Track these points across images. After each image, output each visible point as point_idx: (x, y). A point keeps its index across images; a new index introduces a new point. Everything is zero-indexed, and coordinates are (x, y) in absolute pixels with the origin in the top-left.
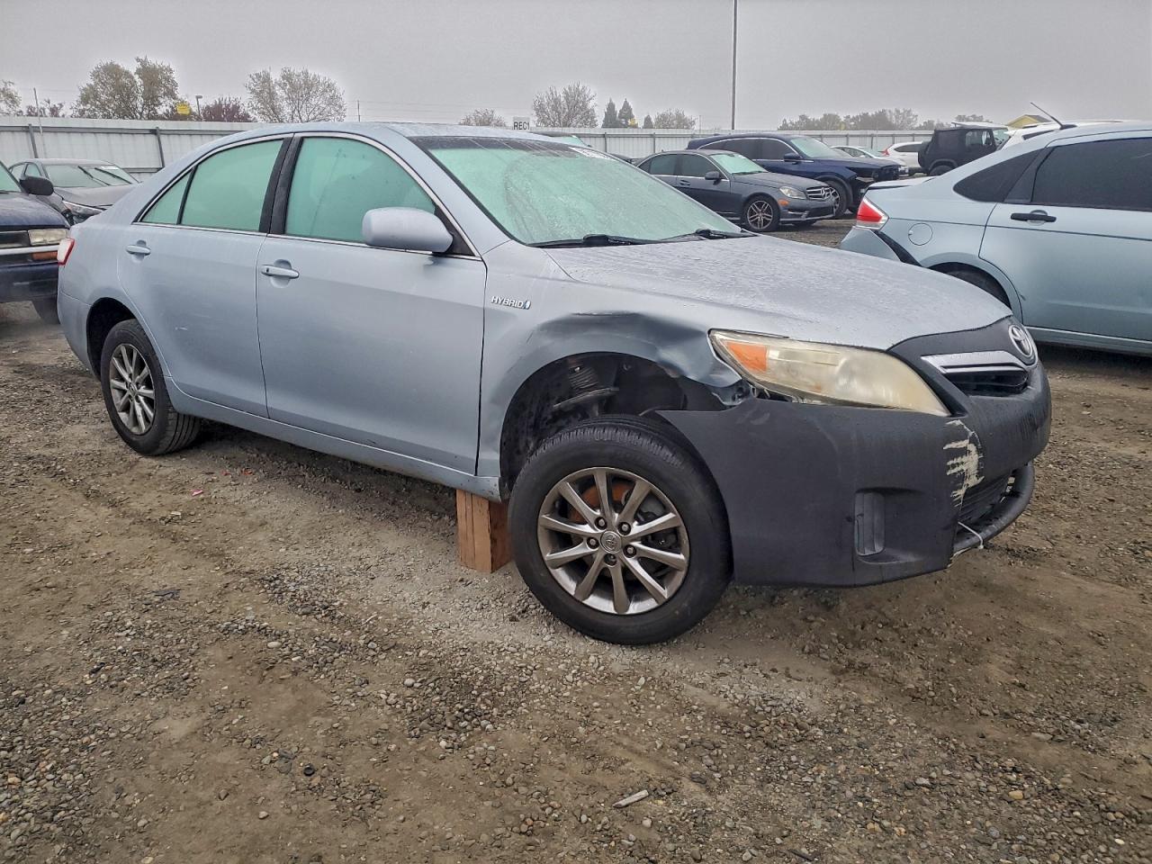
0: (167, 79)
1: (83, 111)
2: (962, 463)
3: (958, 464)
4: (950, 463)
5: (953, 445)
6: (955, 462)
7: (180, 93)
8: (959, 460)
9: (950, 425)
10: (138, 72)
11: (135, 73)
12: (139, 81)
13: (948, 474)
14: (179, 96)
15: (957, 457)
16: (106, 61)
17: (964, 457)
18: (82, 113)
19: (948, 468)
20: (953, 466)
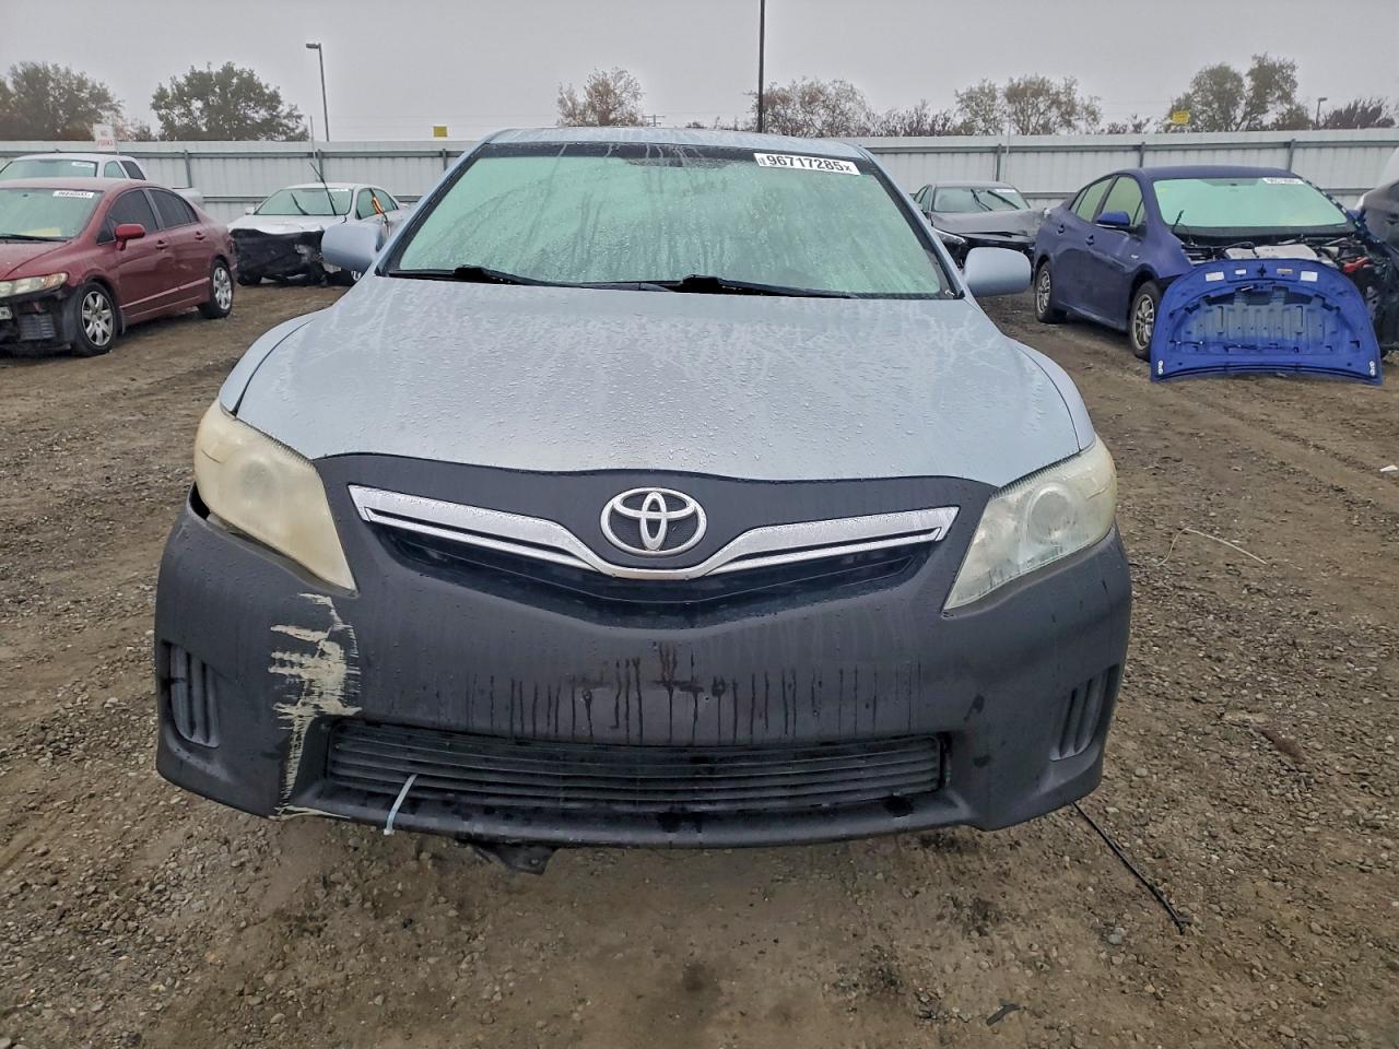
0: (1287, 79)
1: (1170, 125)
2: (301, 665)
3: (292, 664)
4: (278, 655)
5: (292, 631)
6: (286, 657)
7: (1299, 96)
8: (295, 657)
9: (305, 599)
10: (1251, 73)
11: (1247, 75)
12: (1248, 83)
13: (272, 670)
14: (1297, 101)
15: (293, 652)
16: (1214, 63)
17: (307, 656)
18: (1167, 128)
19: (273, 662)
20: (283, 663)
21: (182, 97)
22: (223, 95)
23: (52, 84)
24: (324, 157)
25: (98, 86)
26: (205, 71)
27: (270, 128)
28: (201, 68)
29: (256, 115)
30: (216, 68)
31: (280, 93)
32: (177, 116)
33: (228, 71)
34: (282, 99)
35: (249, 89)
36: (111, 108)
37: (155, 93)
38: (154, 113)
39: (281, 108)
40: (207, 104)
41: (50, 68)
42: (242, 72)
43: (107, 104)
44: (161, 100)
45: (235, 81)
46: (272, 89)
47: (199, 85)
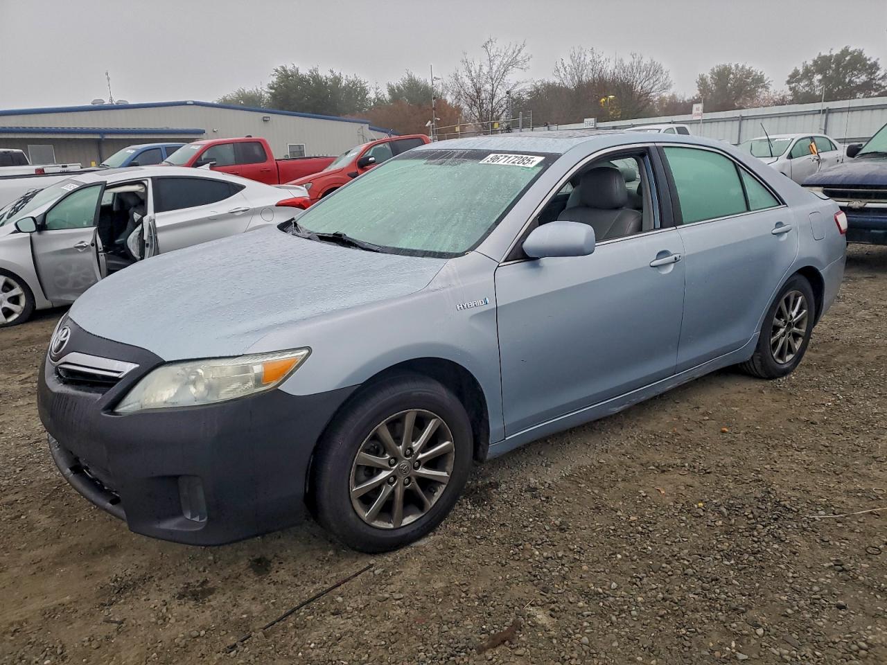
21: (808, 74)
22: (837, 70)
23: (731, 76)
24: (829, 112)
25: (759, 74)
26: (828, 54)
27: (867, 88)
28: (825, 53)
29: (858, 80)
30: (836, 51)
31: (879, 62)
32: (802, 87)
33: (845, 52)
34: (880, 67)
35: (857, 62)
36: (764, 86)
37: (790, 73)
38: (787, 86)
39: (878, 72)
40: (825, 77)
41: (733, 66)
42: (854, 52)
43: (761, 84)
44: (794, 78)
45: (847, 58)
46: (872, 61)
47: (822, 64)
